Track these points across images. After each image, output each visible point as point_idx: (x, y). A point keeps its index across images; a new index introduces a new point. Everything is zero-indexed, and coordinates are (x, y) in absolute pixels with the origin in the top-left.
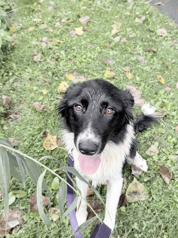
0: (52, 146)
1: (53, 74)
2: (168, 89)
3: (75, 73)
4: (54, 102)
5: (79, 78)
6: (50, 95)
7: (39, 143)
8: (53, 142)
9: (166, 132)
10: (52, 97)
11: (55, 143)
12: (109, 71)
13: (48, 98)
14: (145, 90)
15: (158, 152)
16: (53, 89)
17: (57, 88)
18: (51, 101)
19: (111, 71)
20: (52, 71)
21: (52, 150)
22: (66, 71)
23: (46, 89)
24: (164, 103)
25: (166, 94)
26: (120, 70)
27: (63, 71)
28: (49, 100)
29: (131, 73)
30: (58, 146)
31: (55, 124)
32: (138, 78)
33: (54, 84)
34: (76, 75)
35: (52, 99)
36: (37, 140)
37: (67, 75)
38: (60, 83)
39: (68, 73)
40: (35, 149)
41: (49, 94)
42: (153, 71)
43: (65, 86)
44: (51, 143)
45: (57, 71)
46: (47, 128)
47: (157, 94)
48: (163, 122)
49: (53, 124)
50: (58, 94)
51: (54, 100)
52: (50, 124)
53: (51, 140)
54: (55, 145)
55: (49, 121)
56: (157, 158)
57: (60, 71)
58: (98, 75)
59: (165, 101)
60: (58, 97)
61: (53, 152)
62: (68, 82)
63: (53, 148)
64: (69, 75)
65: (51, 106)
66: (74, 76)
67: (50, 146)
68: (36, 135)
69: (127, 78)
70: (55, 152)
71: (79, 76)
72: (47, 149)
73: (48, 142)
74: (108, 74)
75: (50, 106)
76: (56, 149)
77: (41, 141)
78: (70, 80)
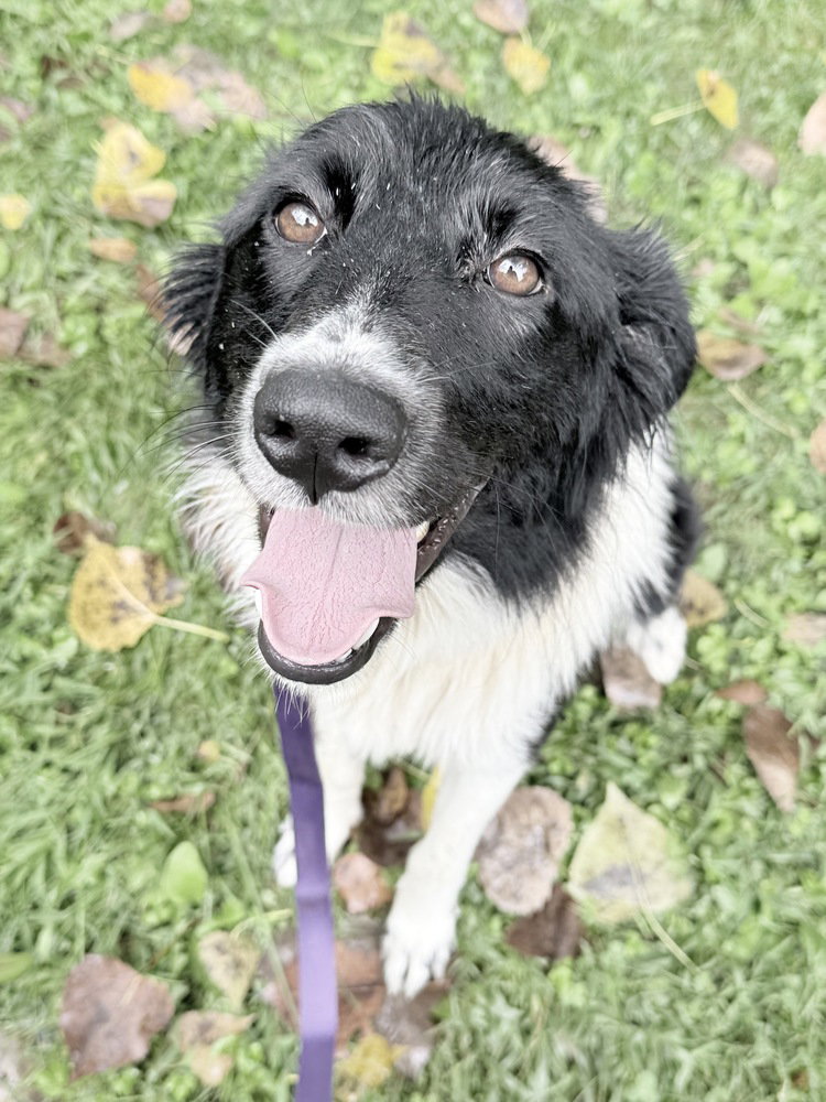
0: (121, 613)
1: (46, 65)
2: (758, 160)
3: (184, 51)
4: (83, 285)
5: (218, 89)
6: (49, 234)
7: (41, 609)
8: (128, 586)
9: (761, 468)
10: (64, 251)
11: (136, 599)
12: (399, 38)
13: (43, 254)
14: (630, 176)
15: (720, 610)
16: (59, 188)
17: (81, 175)
18: (62, 278)
19: (412, 31)
20: (37, 45)
21: (131, 641)
22: (126, 42)
23: (19, 190)
24: (744, 265)
25: (748, 199)
26: (466, 20)
27: (106, 44)
28: (47, 272)
29: (535, 44)
30: (163, 608)
31: (113, 454)
32: (580, 86)
33: (62, 148)
34: (197, 65)
35: (66, 265)
36: (22, 588)
37: (134, 77)
38: (99, 132)
39: (141, 53)
40: (29, 646)
41: (39, 224)
42: (657, 28)
43: (133, 156)
44: (116, 598)
45: (66, 46)
46: (74, 490)
47: (696, 201)
48: (740, 407)
49: (106, 460)
50: (95, 220)
51: (79, 274)
52: (88, 461)
53: (114, 579)
54: (142, 607)
55: (77, 434)
56: (722, 652)
57: (86, 37)
58: (332, 61)
59: (747, 250)
60: (98, 247)
61: (138, 659)
62: (149, 125)
63: (130, 631)
64: (148, 73)
65: (69, 324)
66: (176, 73)
67: (115, 620)
68: (14, 541)
69: (514, 86)
70: (149, 654)
71: (207, 68)
72: (95, 643)
73: (98, 593)
74: (400, 57)
75: (63, 316)
76: (150, 631)
77: (53, 588)
78: (158, 107)
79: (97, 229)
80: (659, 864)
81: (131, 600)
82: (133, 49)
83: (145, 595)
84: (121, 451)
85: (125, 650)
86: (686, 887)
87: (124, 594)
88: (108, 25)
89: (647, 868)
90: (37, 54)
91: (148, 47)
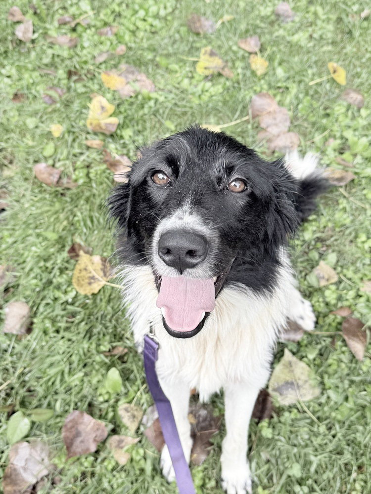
0: (92, 281)
1: (70, 74)
2: (355, 97)
3: (123, 66)
4: (82, 158)
5: (136, 81)
6: (70, 139)
7: (62, 280)
8: (95, 270)
9: (353, 221)
10: (76, 145)
11: (99, 275)
12: (207, 57)
13: (67, 146)
14: (300, 106)
15: (335, 279)
16: (75, 121)
17: (83, 116)
18: (75, 155)
19: (212, 54)
20: (66, 66)
21: (96, 291)
22: (101, 64)
23: (59, 122)
24: (347, 140)
25: (350, 113)
26: (235, 48)
27: (93, 65)
28: (69, 153)
29: (263, 56)
30: (108, 279)
31: (92, 221)
32: (280, 72)
33: (76, 106)
34: (128, 72)
35: (77, 150)
36: (56, 271)
37: (103, 77)
38: (90, 99)
39: (106, 68)
40: (58, 294)
41: (66, 135)
42: (314, 46)
43: (103, 108)
44: (91, 275)
45: (77, 66)
46: (77, 235)
47: (328, 115)
48: (345, 197)
49: (89, 223)
50: (88, 133)
51: (82, 154)
52: (82, 224)
53: (90, 268)
54: (101, 279)
55: (79, 214)
56: (335, 296)
57: (86, 62)
58: (180, 67)
59: (349, 134)
60: (89, 143)
61: (99, 298)
62: (109, 96)
63: (96, 288)
64: (109, 75)
65: (77, 172)
66: (120, 75)
67: (90, 284)
68: (53, 254)
69: (253, 73)
70: (103, 297)
71: (133, 73)
72: (82, 292)
73: (84, 273)
74: (207, 64)
75: (75, 170)
76: (103, 287)
77: (67, 272)
78: (112, 89)
79: (88, 136)
80: (306, 382)
81: (97, 276)
82: (103, 66)
83: (102, 274)
84: (95, 220)
85: (93, 294)
86: (317, 391)
87: (94, 273)
88: (94, 57)
89: (300, 383)
90: (66, 70)
91: (109, 65)
